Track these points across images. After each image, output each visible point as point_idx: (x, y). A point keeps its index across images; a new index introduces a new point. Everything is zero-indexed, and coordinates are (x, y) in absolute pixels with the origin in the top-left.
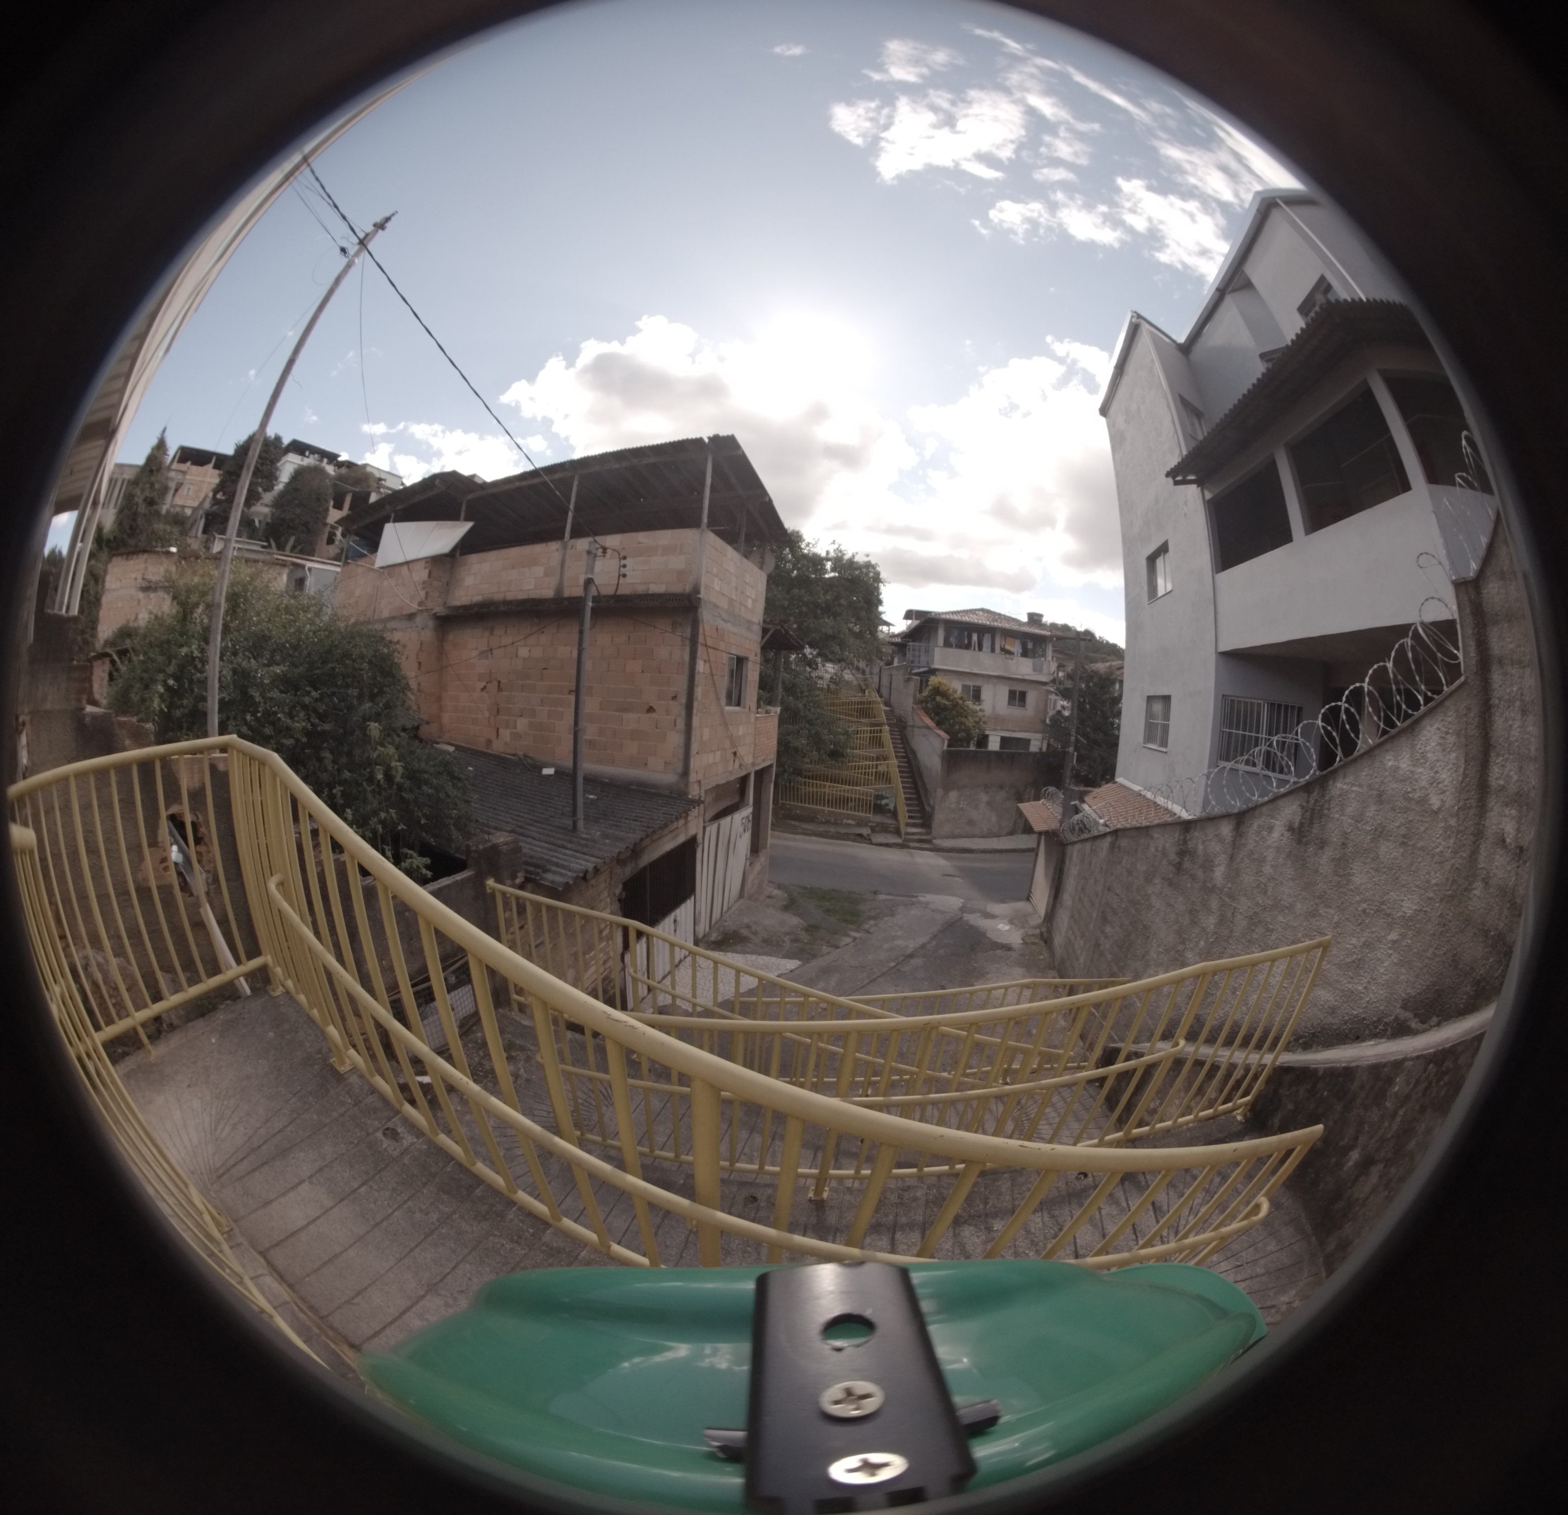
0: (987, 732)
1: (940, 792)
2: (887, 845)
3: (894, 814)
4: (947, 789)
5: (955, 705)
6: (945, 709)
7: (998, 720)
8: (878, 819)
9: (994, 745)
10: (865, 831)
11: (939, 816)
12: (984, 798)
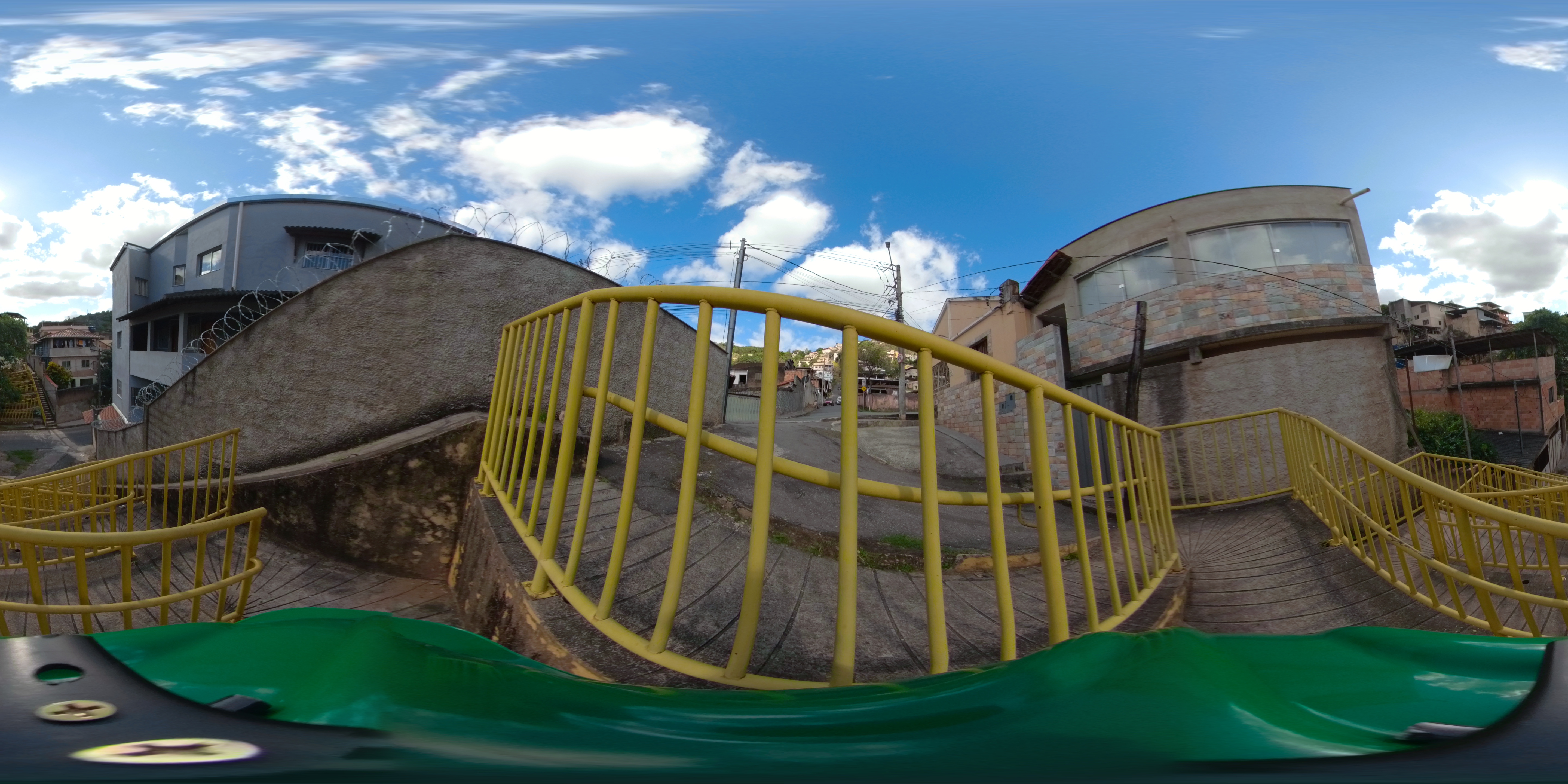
0: (73, 378)
1: (57, 407)
2: (40, 429)
3: (41, 417)
4: (60, 405)
5: (59, 372)
6: (56, 374)
7: (78, 374)
8: (35, 420)
9: (78, 384)
10: (31, 425)
11: (58, 416)
12: (75, 405)
